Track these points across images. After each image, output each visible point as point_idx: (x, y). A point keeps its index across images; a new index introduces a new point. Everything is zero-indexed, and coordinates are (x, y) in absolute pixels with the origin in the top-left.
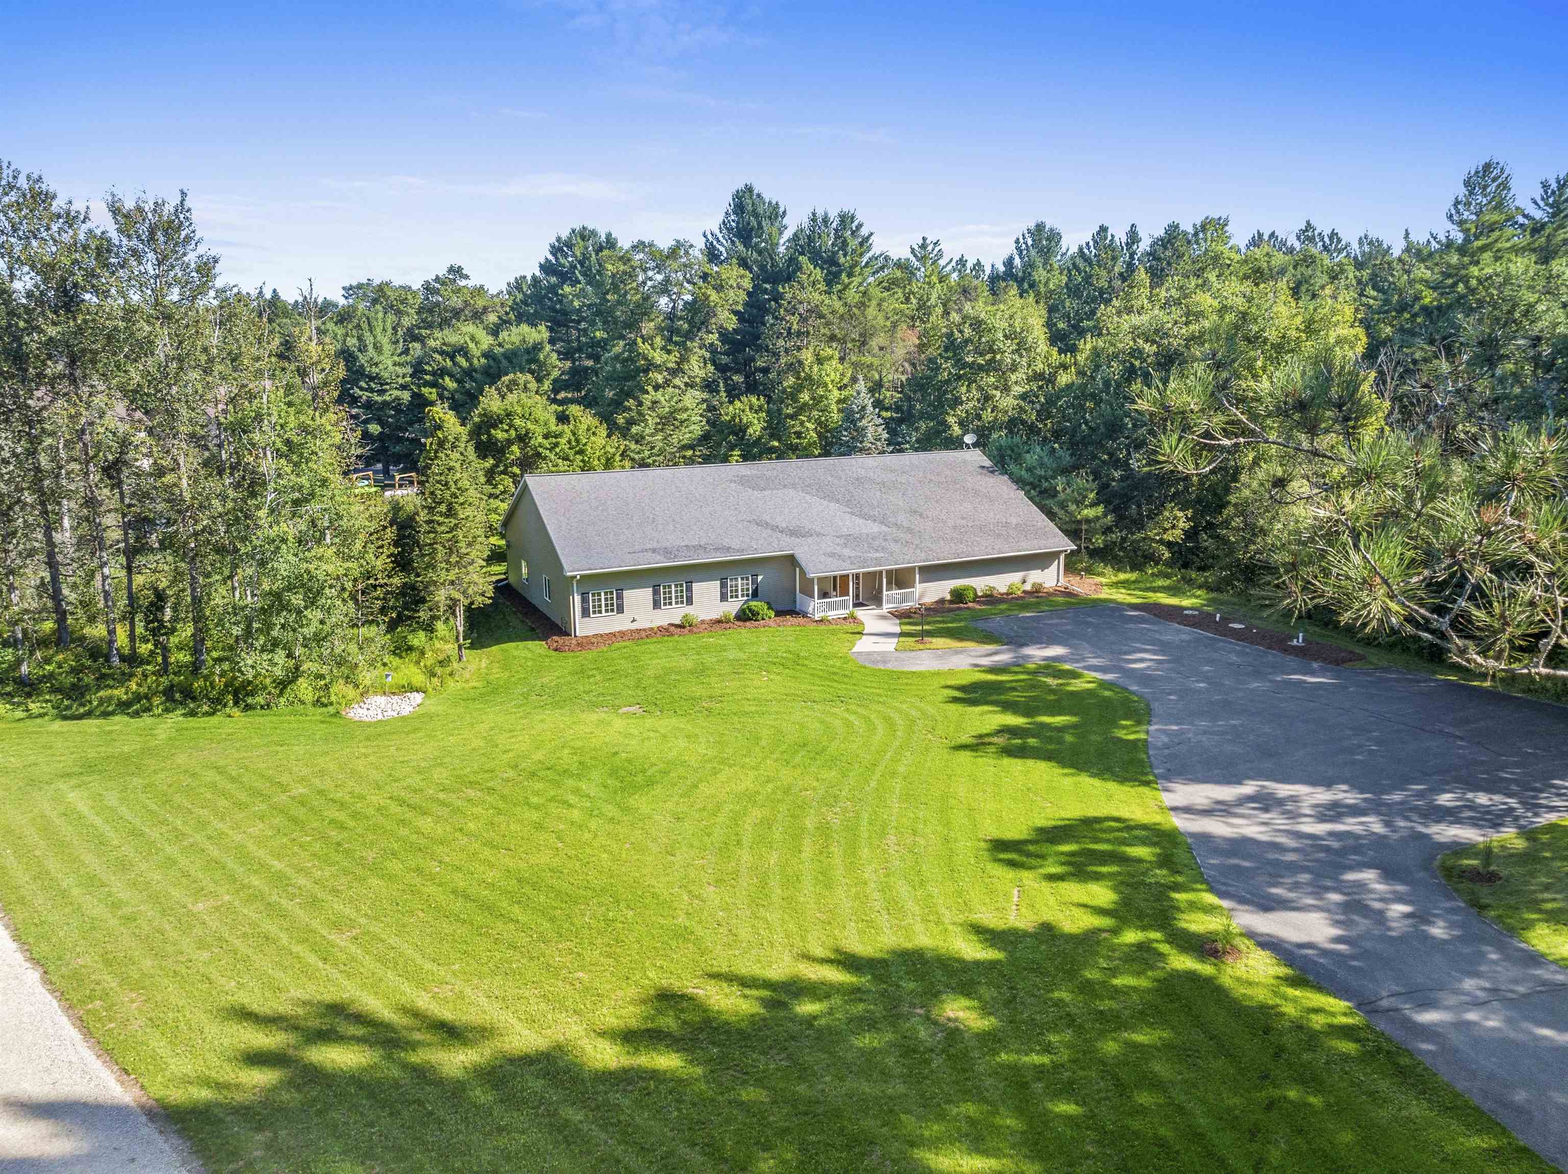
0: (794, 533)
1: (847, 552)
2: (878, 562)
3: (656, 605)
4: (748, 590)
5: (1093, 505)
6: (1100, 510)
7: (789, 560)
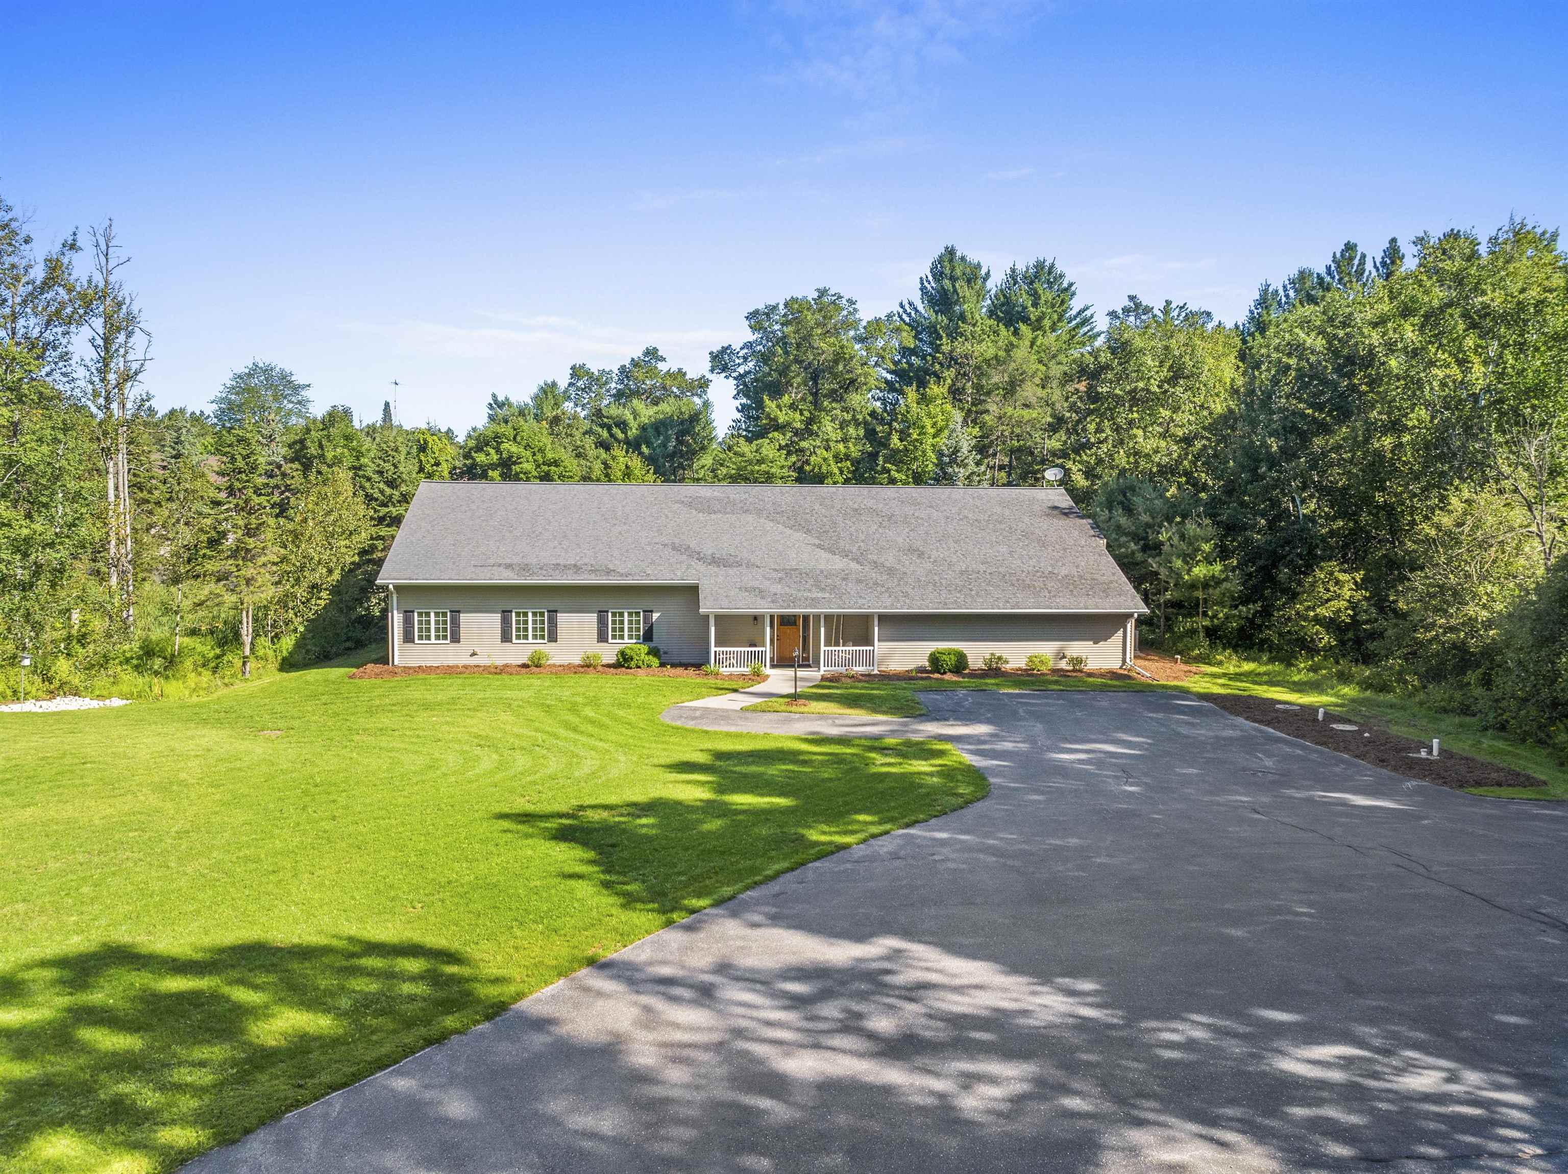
0: (715, 561)
1: (777, 588)
2: (815, 602)
3: (506, 637)
4: (638, 630)
5: (1209, 561)
6: (1218, 568)
7: (692, 591)
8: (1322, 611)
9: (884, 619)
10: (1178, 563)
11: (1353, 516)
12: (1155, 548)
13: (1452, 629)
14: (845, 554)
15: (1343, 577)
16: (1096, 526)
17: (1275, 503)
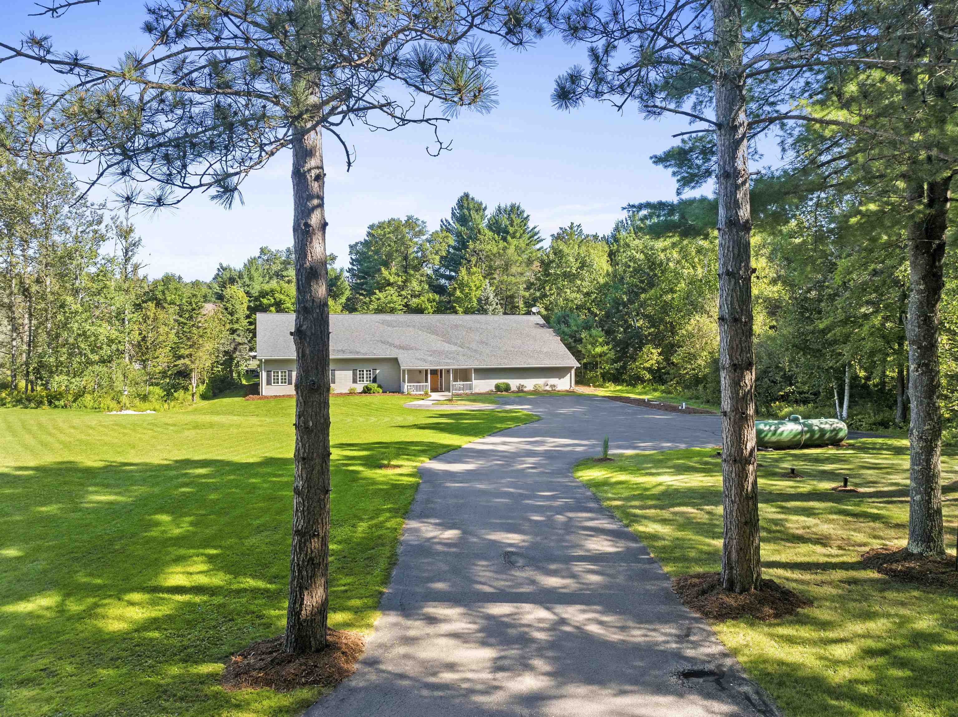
0: (401, 347)
1: (430, 358)
2: (448, 364)
4: (371, 377)
5: (602, 345)
6: (606, 348)
7: (395, 361)
8: (647, 365)
9: (477, 371)
10: (589, 347)
11: (657, 327)
12: (580, 341)
13: (694, 369)
14: (455, 344)
15: (653, 351)
16: (555, 331)
17: (626, 321)
